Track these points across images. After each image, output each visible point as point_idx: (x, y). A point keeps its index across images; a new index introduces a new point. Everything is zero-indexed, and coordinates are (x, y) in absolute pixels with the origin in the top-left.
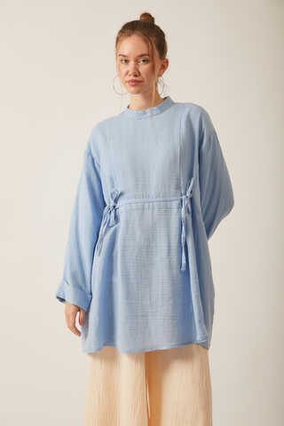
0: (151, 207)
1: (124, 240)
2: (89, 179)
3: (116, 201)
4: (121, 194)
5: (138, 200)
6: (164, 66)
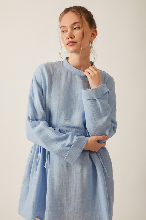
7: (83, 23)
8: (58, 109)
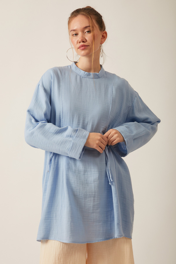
7: (94, 26)
8: (70, 112)
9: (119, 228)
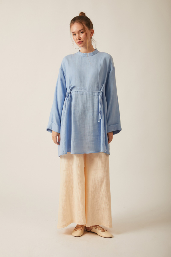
0: (86, 94)
1: (75, 107)
2: (61, 80)
3: (71, 90)
4: (74, 87)
5: (81, 90)
6: (92, 33)
9: (103, 146)
